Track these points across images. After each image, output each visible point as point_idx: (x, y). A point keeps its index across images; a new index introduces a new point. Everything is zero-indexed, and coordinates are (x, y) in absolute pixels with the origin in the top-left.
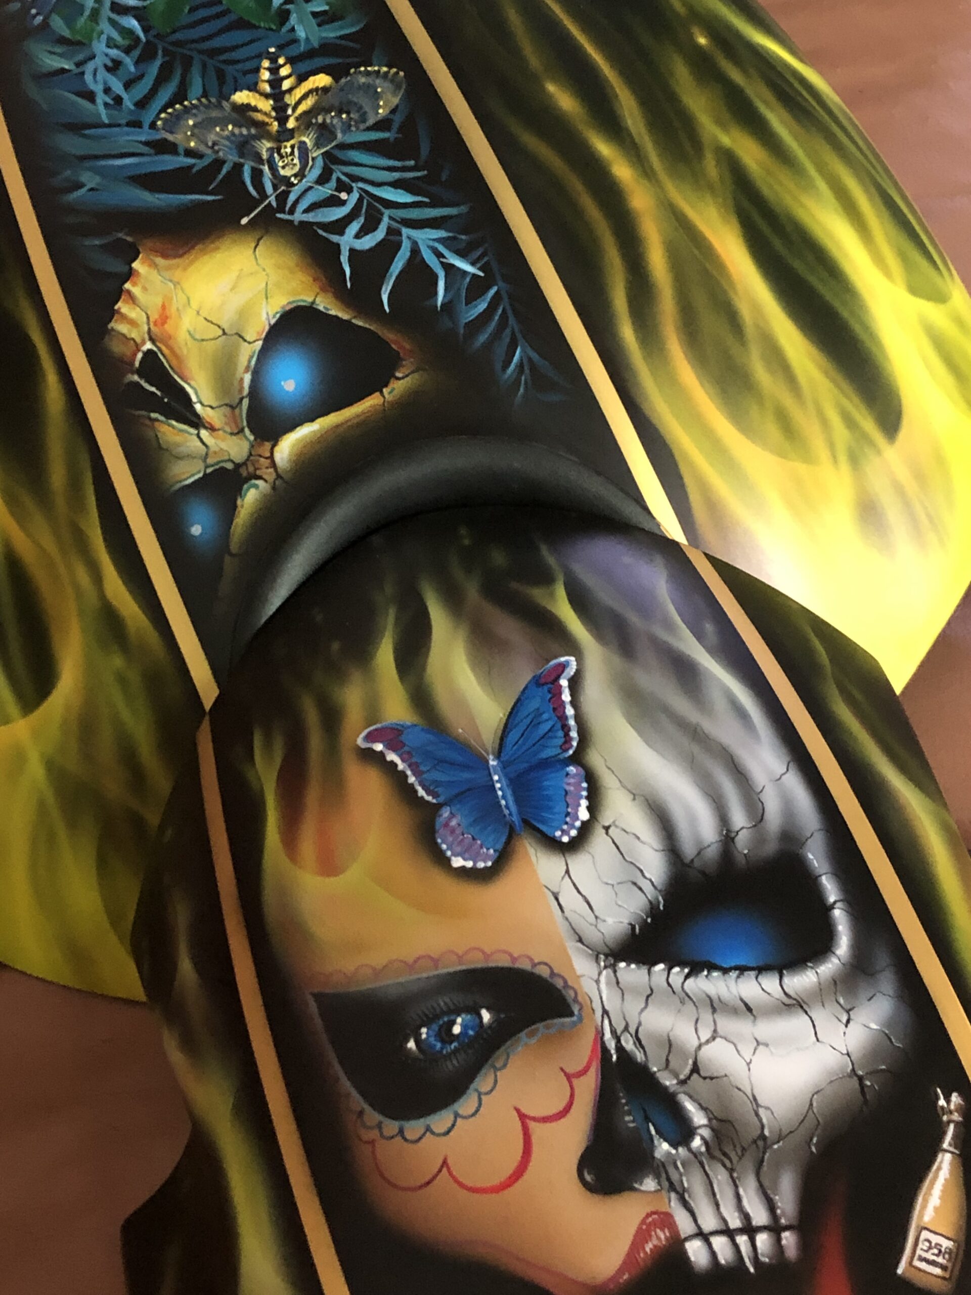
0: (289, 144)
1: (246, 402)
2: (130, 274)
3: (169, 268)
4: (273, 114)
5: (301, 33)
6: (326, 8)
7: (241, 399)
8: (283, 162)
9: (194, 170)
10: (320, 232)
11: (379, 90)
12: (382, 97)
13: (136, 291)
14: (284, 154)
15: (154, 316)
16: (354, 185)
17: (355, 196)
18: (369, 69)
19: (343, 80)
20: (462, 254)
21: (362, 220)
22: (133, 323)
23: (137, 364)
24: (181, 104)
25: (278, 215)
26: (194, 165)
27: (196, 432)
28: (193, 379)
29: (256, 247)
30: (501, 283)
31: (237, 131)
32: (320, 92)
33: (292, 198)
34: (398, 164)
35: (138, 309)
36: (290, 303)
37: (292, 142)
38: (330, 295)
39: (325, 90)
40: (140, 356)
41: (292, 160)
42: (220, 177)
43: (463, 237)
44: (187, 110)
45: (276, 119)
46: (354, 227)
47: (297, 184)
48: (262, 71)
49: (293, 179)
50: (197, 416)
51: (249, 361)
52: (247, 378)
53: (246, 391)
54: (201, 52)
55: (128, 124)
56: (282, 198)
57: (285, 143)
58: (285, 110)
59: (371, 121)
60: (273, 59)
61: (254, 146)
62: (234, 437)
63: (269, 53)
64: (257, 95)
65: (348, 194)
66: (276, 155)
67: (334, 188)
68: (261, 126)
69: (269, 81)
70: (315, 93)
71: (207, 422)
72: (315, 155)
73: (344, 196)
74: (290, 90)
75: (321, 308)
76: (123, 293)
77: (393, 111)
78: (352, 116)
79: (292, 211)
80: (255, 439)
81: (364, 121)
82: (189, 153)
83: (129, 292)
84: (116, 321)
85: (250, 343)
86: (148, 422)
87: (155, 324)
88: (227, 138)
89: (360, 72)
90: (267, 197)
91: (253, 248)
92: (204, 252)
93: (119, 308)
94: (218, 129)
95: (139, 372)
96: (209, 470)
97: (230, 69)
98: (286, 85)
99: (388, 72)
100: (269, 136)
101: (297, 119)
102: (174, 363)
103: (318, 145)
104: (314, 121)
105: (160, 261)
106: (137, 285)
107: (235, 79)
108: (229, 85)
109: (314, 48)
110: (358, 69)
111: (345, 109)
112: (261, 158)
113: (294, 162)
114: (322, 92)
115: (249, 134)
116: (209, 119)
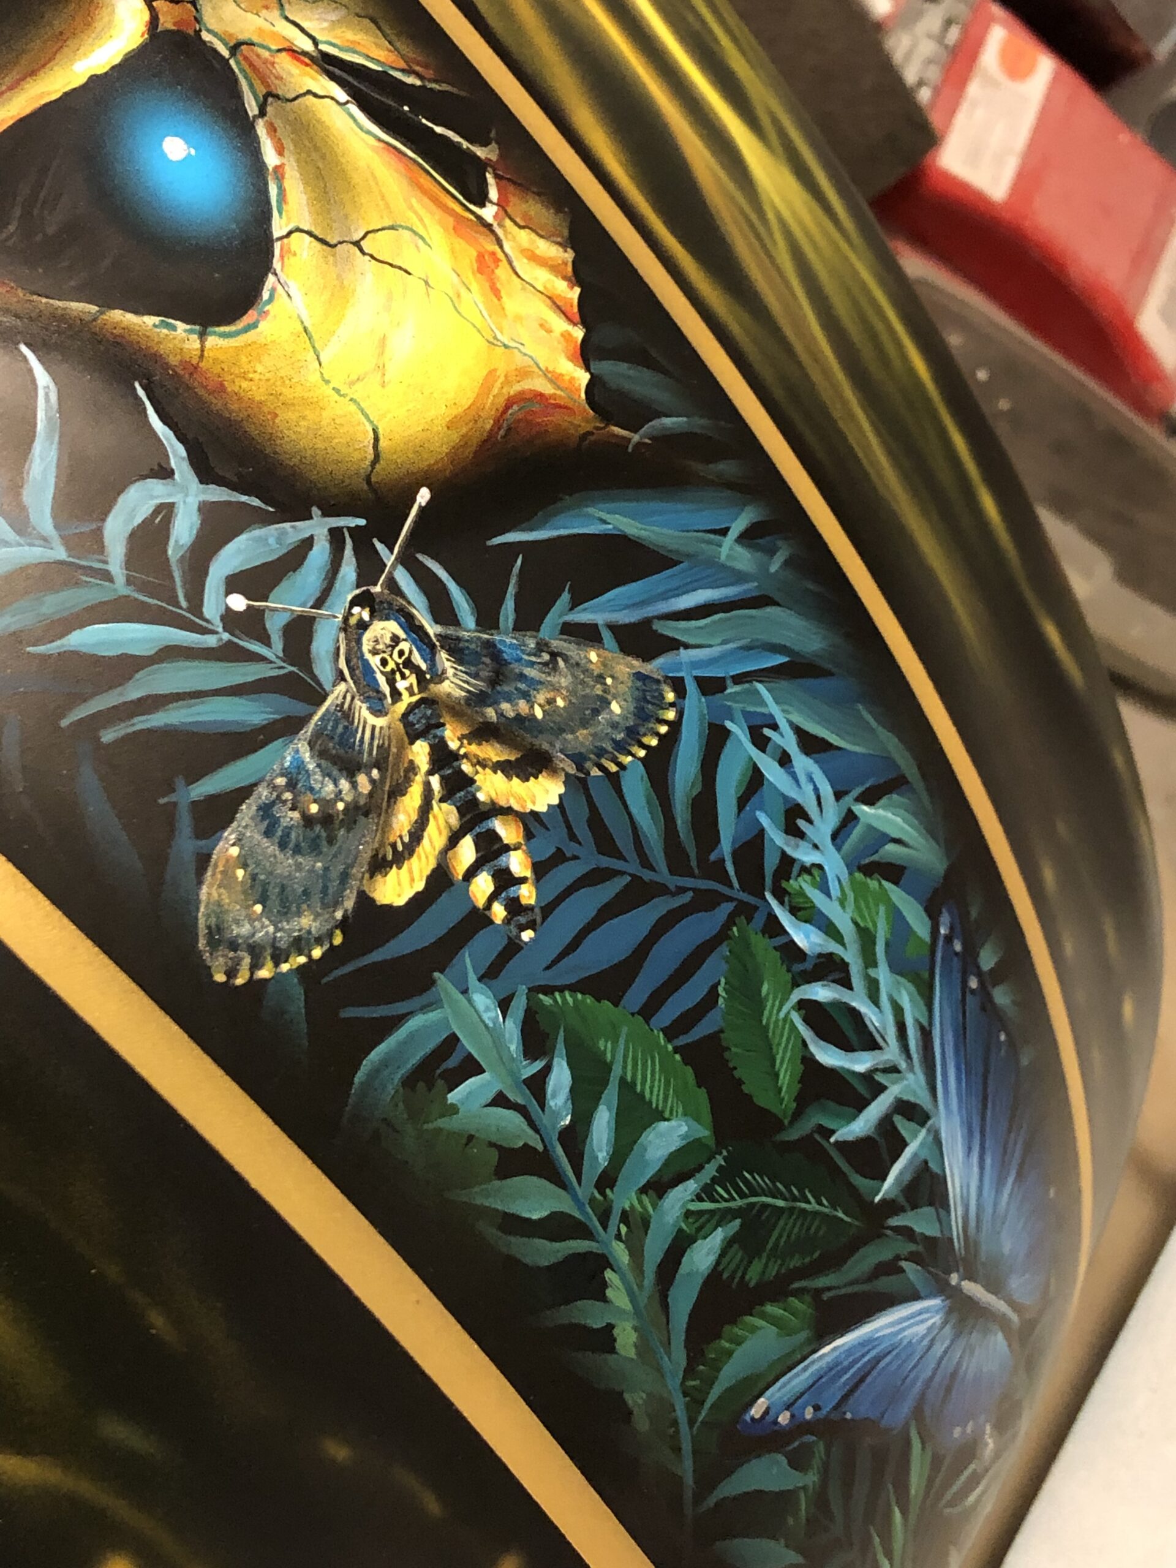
0: (407, 700)
1: (252, 109)
2: (585, 356)
3: (523, 373)
4: (466, 767)
5: (483, 1001)
6: (453, 1097)
7: (262, 113)
8: (401, 653)
9: (566, 596)
11: (258, 908)
12: (244, 892)
13: (557, 322)
14: (407, 672)
15: (502, 272)
16: (226, 636)
17: (211, 610)
18: (302, 960)
19: (349, 904)
21: (173, 553)
22: (535, 259)
23: (490, 178)
24: (648, 749)
25: (362, 522)
26: (575, 604)
27: (322, 47)
28: (374, 149)
29: (376, 439)
31: (523, 706)
32: (390, 857)
33: (349, 570)
35: (540, 288)
36: (255, 326)
37: (401, 707)
38: (173, 360)
39: (379, 865)
40: (493, 195)
41: (384, 662)
42: (511, 590)
44: (634, 735)
45: (455, 756)
46: (184, 531)
47: (354, 603)
48: (528, 873)
49: (366, 615)
50: (333, 77)
51: (282, 192)
52: (271, 157)
53: (262, 131)
55: (721, 684)
56: (369, 568)
57: (415, 699)
58: (444, 780)
59: (247, 810)
60: (514, 907)
61: (476, 676)
62: (242, 37)
63: (531, 925)
64: (516, 807)
65: (228, 609)
66: (424, 666)
67: (267, 612)
68: (483, 732)
69: (507, 848)
70: (400, 848)
71: (307, 65)
72: (342, 687)
73: (238, 602)
74: (454, 840)
75: (181, 326)
76: (578, 318)
77: (203, 861)
78: (296, 815)
79: (336, 538)
80: (198, 33)
81: (266, 811)
82: (588, 635)
83: (570, 320)
84: (565, 264)
85: (298, 230)
87: (497, 261)
88: (535, 684)
89: (319, 941)
91: (381, 437)
92: (472, 414)
93: (571, 288)
94: (560, 703)
95: (482, 166)
97: (590, 859)
98: (466, 852)
99: (255, 966)
100: (456, 710)
101: (412, 768)
102: (425, 180)
103: (345, 714)
104: (375, 773)
105: (544, 387)
106: (562, 335)
107: (573, 837)
108: (579, 816)
109: (442, 971)
110: (326, 946)
111: (318, 828)
112: (451, 652)
113: (378, 658)
114: (384, 857)
115: (495, 703)
116: (585, 723)
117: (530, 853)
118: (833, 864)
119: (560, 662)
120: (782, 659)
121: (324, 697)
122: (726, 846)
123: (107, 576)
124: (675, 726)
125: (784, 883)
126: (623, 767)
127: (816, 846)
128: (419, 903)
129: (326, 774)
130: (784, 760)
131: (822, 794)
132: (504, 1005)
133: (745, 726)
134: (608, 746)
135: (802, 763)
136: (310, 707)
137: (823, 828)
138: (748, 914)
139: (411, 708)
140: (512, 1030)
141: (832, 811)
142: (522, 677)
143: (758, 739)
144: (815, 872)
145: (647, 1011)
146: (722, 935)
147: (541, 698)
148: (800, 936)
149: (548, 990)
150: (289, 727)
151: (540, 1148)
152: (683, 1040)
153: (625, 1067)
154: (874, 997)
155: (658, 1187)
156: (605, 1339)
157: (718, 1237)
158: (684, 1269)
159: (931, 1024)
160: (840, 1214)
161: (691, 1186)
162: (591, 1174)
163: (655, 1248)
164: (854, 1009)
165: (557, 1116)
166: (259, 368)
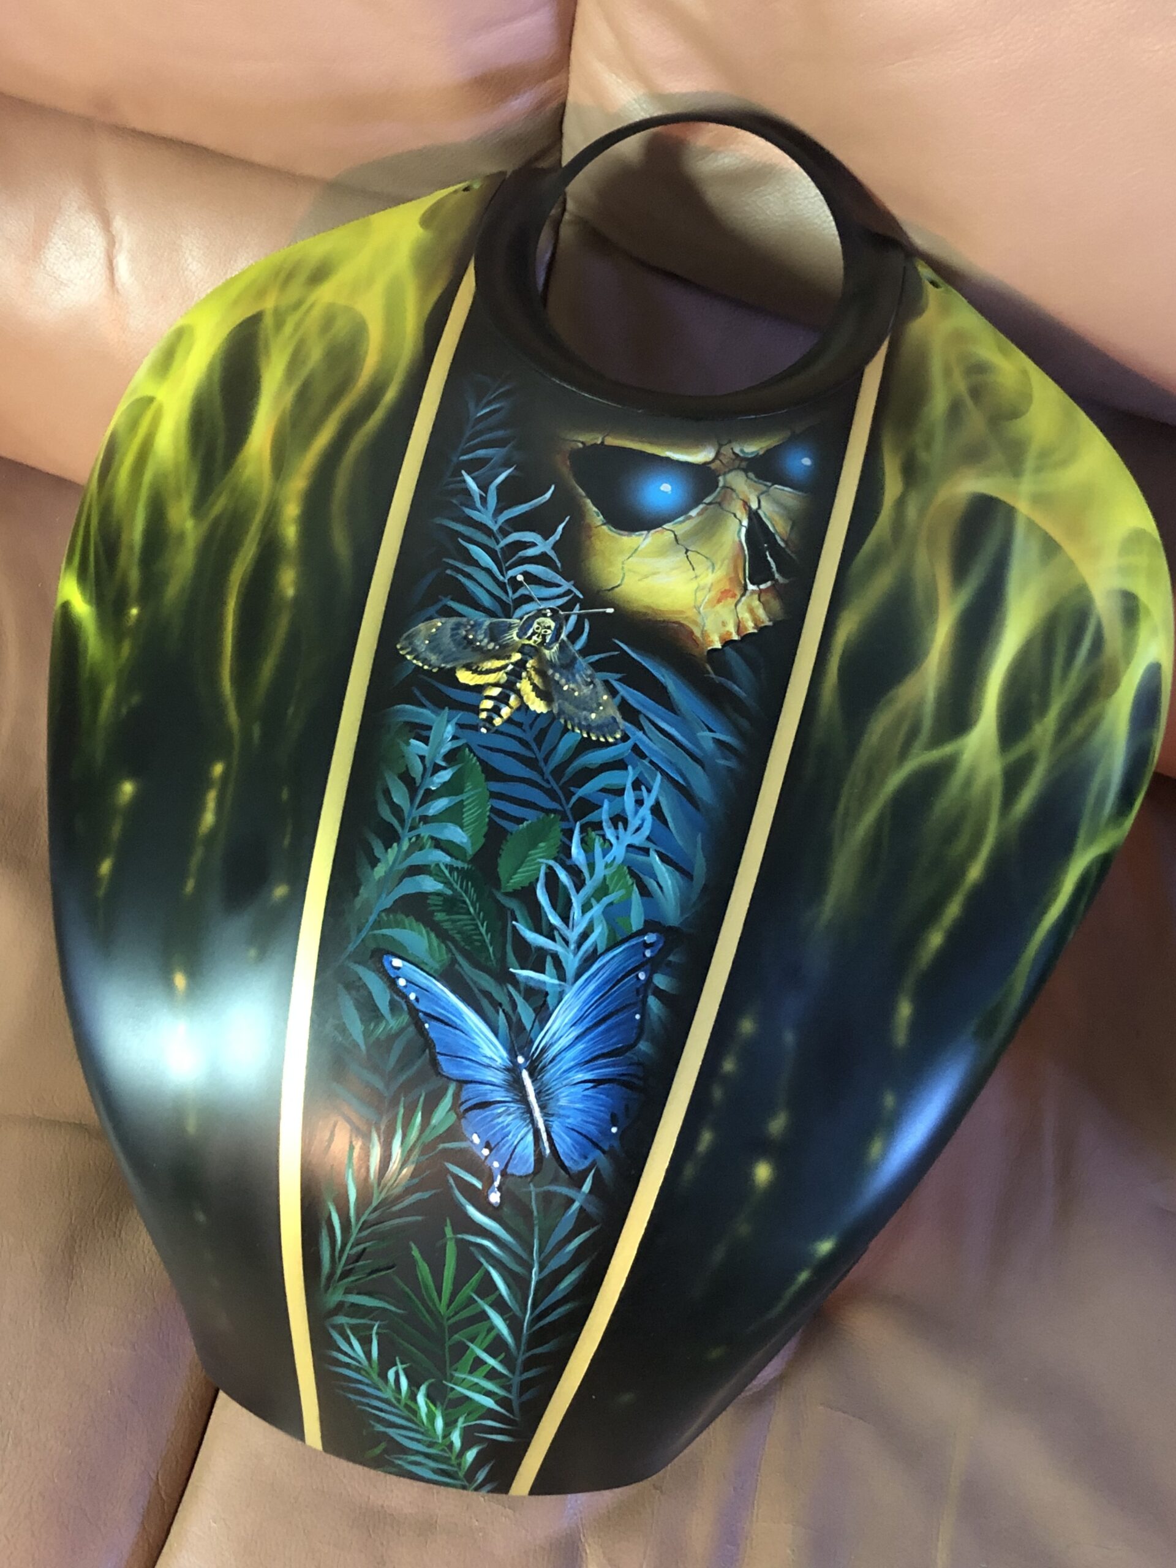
0: (531, 642)
1: (708, 500)
2: (728, 643)
3: (695, 623)
4: (524, 674)
5: (450, 730)
6: (413, 741)
7: (710, 504)
8: (546, 632)
9: (619, 676)
10: (559, 565)
11: (427, 642)
12: (429, 635)
13: (731, 628)
14: (541, 637)
15: (731, 602)
16: (506, 581)
17: (511, 573)
18: (421, 664)
19: (449, 666)
20: (467, 492)
21: (521, 554)
22: (751, 611)
23: (769, 583)
25: (581, 596)
26: (619, 680)
27: (759, 511)
28: (735, 543)
29: (617, 587)
30: (455, 459)
31: (563, 681)
32: (474, 668)
33: (560, 602)
34: (460, 577)
35: (740, 617)
36: (622, 535)
37: (527, 642)
38: (588, 521)
39: (468, 667)
40: (762, 586)
42: (602, 656)
43: (455, 501)
44: (589, 729)
45: (525, 669)
46: (530, 552)
47: (549, 608)
49: (549, 614)
50: (750, 519)
51: (683, 521)
52: (693, 513)
53: (701, 506)
54: (542, 774)
55: (643, 756)
56: (565, 607)
58: (513, 670)
59: (454, 620)
60: (490, 720)
61: (559, 659)
62: (733, 487)
63: (489, 730)
65: (516, 577)
66: (547, 641)
67: (524, 587)
68: (541, 672)
69: (507, 704)
70: (479, 669)
71: (745, 509)
72: (518, 621)
73: (520, 578)
74: (496, 685)
75: (601, 517)
76: (742, 635)
77: (431, 618)
78: (464, 633)
79: (569, 592)
80: (719, 476)
81: (459, 624)
82: (613, 692)
83: (738, 632)
84: (763, 622)
85: (673, 532)
86: (790, 543)
87: (734, 596)
88: (575, 681)
89: (430, 665)
90: (579, 616)
91: (619, 588)
92: (659, 612)
93: (754, 628)
95: (771, 577)
96: (769, 484)
97: (529, 736)
98: (495, 692)
99: (408, 653)
100: (541, 659)
102: (740, 561)
103: (510, 627)
104: (497, 647)
105: (697, 633)
106: (728, 631)
107: (531, 726)
108: (540, 724)
109: (450, 709)
110: (430, 668)
111: (466, 641)
112: (560, 646)
113: (537, 626)
114: (472, 667)
115: (555, 671)
116: (577, 707)
117: (512, 714)
118: (618, 852)
119: (591, 686)
120: (681, 781)
121: (510, 618)
122: (581, 792)
123: (498, 542)
124: (607, 744)
125: (589, 829)
126: (573, 730)
127: (618, 838)
128: (466, 687)
129: (485, 633)
130: (639, 802)
131: (642, 829)
132: (454, 738)
133: (636, 776)
134: (576, 721)
135: (645, 811)
136: (503, 616)
137: (628, 838)
138: (564, 818)
140: (447, 747)
141: (639, 840)
142: (574, 676)
143: (637, 785)
144: (607, 844)
145: (494, 795)
146: (547, 811)
147: (572, 686)
148: (576, 850)
149: (471, 750)
150: (491, 613)
151: (418, 785)
152: (493, 816)
153: (468, 798)
154: (586, 908)
155: (438, 844)
156: (374, 862)
157: (440, 887)
158: (418, 878)
160: (491, 949)
161: (448, 859)
162: (422, 811)
163: (417, 858)
164: (571, 900)
165: (433, 783)
166: (608, 543)
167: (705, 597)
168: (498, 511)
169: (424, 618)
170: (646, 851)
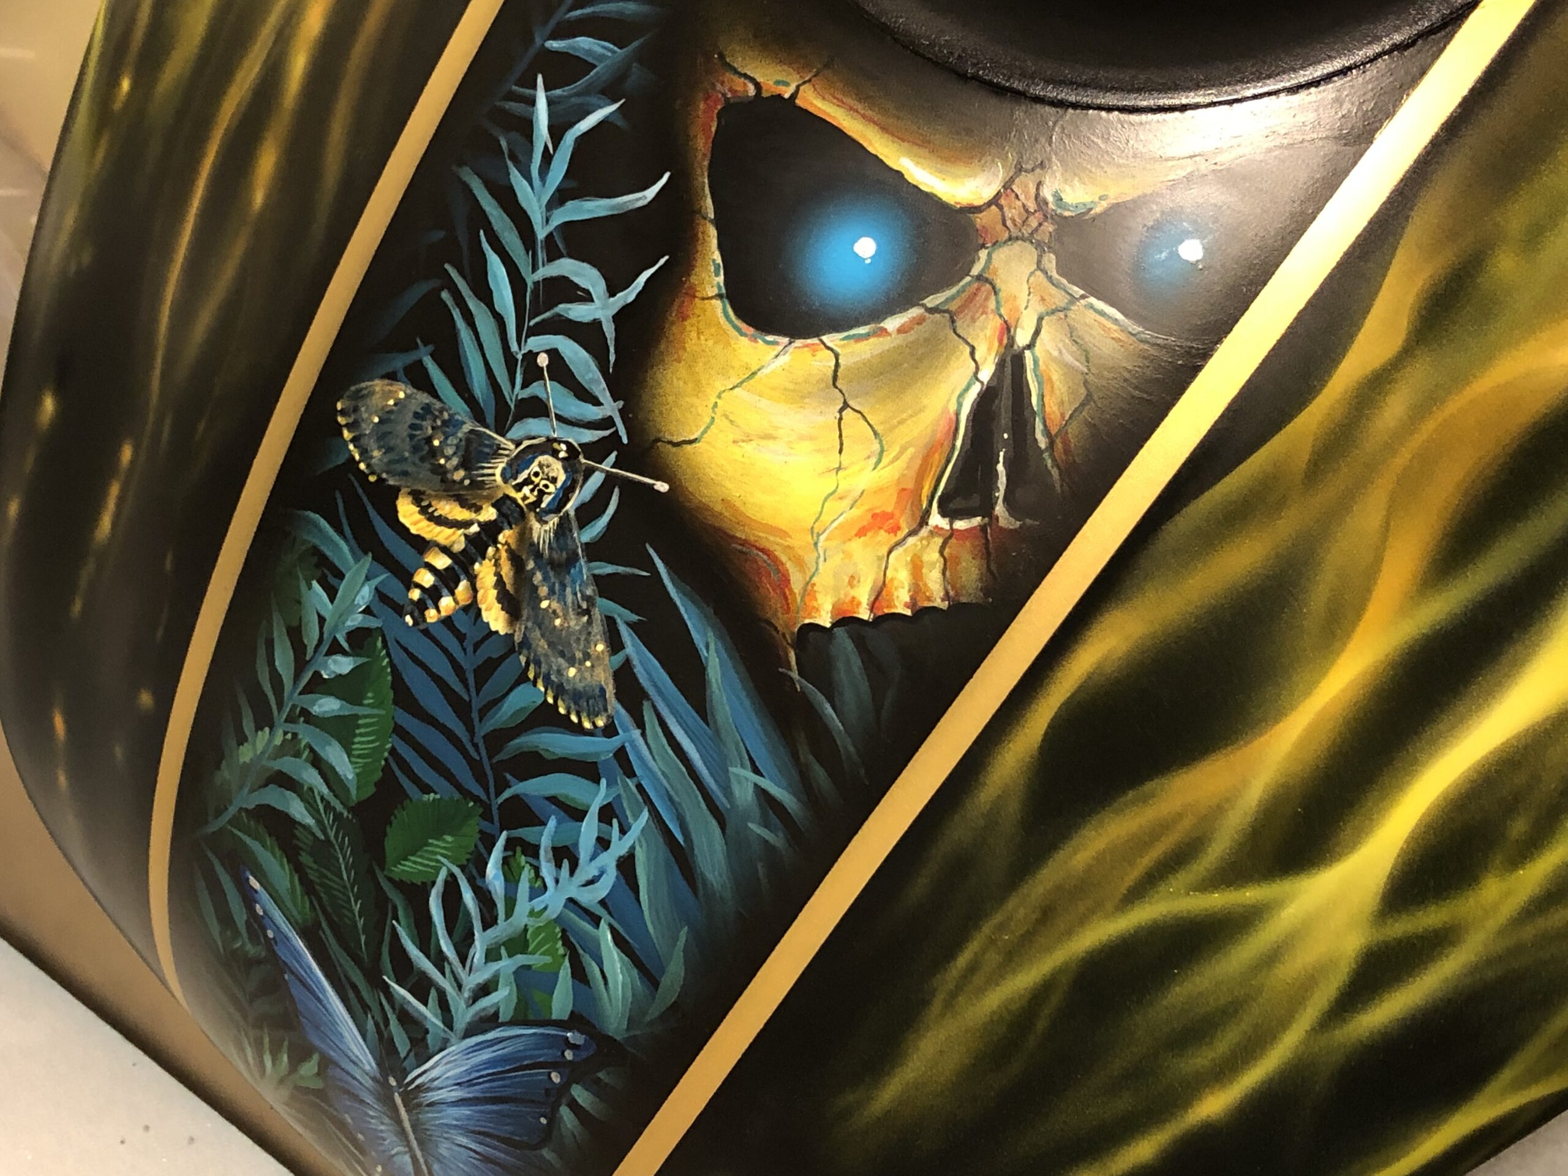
0: (518, 496)
1: (931, 301)
2: (846, 621)
3: (800, 563)
4: (491, 551)
5: (365, 595)
6: (315, 583)
7: (932, 311)
8: (546, 486)
9: (635, 618)
10: (612, 358)
11: (376, 420)
12: (383, 408)
13: (864, 594)
14: (536, 493)
15: (884, 539)
16: (520, 357)
17: (535, 343)
18: (357, 457)
19: (391, 482)
20: (527, 127)
21: (561, 308)
22: (917, 568)
23: (977, 521)
24: (555, 706)
25: (625, 441)
26: (631, 625)
27: (1027, 353)
28: (945, 410)
29: (691, 442)
30: (538, 41)
32: (424, 504)
33: (590, 436)
34: (456, 314)
35: (889, 574)
36: (742, 334)
37: (513, 493)
38: (694, 279)
39: (417, 497)
40: (961, 525)
41: (536, 474)
42: (621, 569)
43: (504, 144)
44: (560, 691)
45: (495, 542)
46: (578, 312)
47: (567, 443)
48: (444, 614)
49: (562, 455)
50: (1000, 366)
51: (867, 336)
52: (892, 324)
53: (915, 312)
54: (471, 730)
55: (630, 773)
56: (597, 451)
57: (520, 502)
58: (478, 535)
59: (424, 398)
60: (422, 606)
61: (551, 548)
62: (999, 284)
63: (416, 623)
64: (479, 595)
65: (538, 354)
66: (543, 505)
67: (542, 382)
68: (516, 560)
69: (452, 594)
71: (1000, 341)
72: (512, 446)
73: (543, 360)
74: (446, 550)
75: (721, 279)
76: (880, 613)
77: (392, 377)
79: (607, 422)
80: (983, 246)
81: (427, 408)
82: (615, 644)
83: (872, 607)
84: (929, 599)
85: (837, 356)
86: (1059, 445)
87: (895, 529)
88: (562, 599)
89: (368, 466)
90: (609, 475)
91: (694, 445)
92: (743, 520)
93: (906, 605)
94: (558, 622)
95: (986, 509)
96: (1078, 291)
97: (469, 663)
98: (442, 562)
99: (348, 426)
100: (524, 535)
101: (478, 509)
102: (937, 459)
103: (496, 451)
104: (467, 482)
105: (797, 583)
106: (853, 598)
107: (477, 646)
108: (489, 651)
109: (374, 558)
110: (366, 471)
111: (427, 448)
112: (560, 525)
113: (537, 469)
114: (422, 500)
115: (538, 567)
116: (551, 644)
117: (456, 612)
118: (554, 901)
119: (585, 618)
120: (680, 838)
121: (503, 435)
122: (520, 788)
123: (535, 268)
124: (579, 729)
125: (519, 849)
126: (535, 684)
127: (557, 881)
128: (404, 533)
129: (458, 446)
130: (603, 843)
131: (596, 885)
132: (368, 611)
133: (610, 800)
134: (544, 668)
135: (609, 860)
136: (493, 426)
137: (572, 888)
138: (487, 816)
139: (514, 501)
140: (356, 620)
141: (590, 898)
142: (563, 586)
143: (607, 814)
144: (539, 883)
145: (399, 731)
146: (467, 794)
147: (555, 605)
148: (493, 869)
149: (385, 642)
150: (477, 412)
151: (308, 658)
152: (391, 760)
153: (366, 717)
154: (492, 955)
155: (317, 762)
156: (242, 740)
157: (310, 821)
158: (287, 794)
159: (503, 1024)
160: (363, 938)
161: (325, 790)
162: (304, 701)
163: (288, 765)
164: (473, 935)
165: (326, 667)
166: (710, 343)
167: (842, 514)
168: (560, 198)
169: (384, 373)
170: (596, 921)
